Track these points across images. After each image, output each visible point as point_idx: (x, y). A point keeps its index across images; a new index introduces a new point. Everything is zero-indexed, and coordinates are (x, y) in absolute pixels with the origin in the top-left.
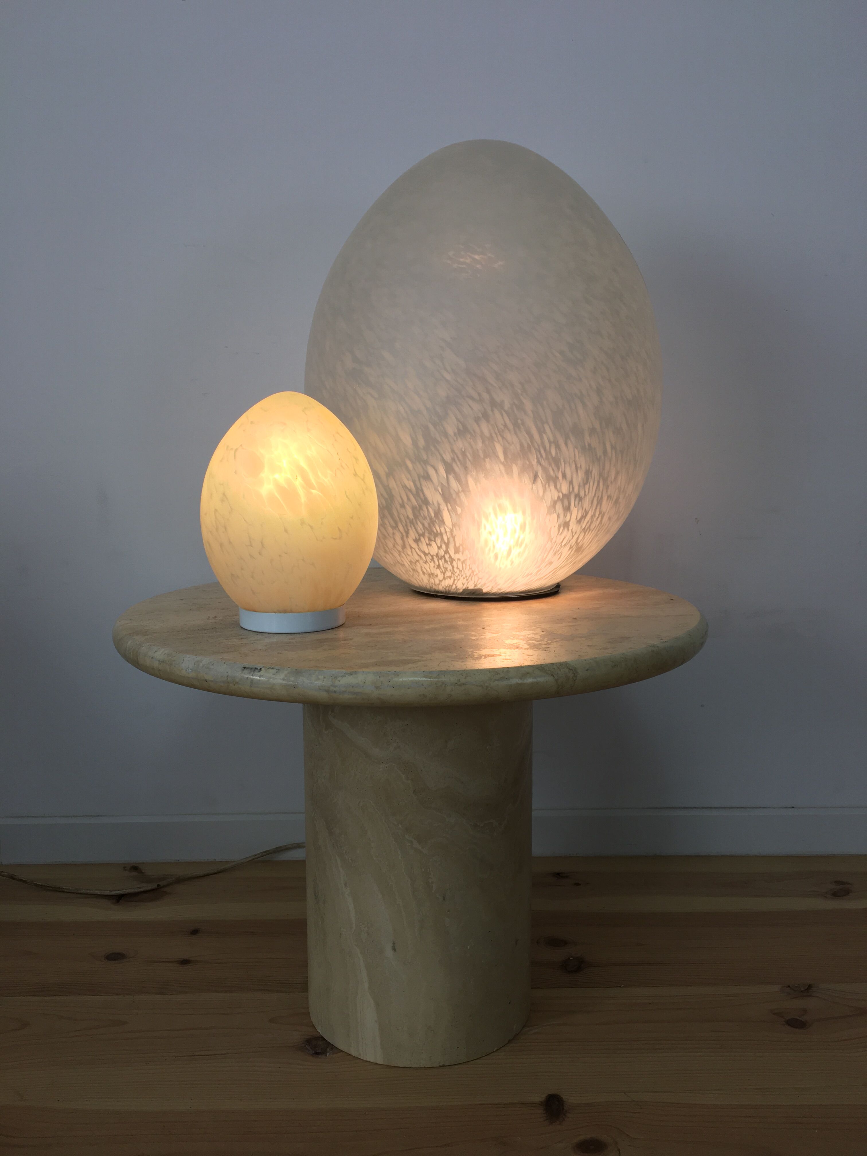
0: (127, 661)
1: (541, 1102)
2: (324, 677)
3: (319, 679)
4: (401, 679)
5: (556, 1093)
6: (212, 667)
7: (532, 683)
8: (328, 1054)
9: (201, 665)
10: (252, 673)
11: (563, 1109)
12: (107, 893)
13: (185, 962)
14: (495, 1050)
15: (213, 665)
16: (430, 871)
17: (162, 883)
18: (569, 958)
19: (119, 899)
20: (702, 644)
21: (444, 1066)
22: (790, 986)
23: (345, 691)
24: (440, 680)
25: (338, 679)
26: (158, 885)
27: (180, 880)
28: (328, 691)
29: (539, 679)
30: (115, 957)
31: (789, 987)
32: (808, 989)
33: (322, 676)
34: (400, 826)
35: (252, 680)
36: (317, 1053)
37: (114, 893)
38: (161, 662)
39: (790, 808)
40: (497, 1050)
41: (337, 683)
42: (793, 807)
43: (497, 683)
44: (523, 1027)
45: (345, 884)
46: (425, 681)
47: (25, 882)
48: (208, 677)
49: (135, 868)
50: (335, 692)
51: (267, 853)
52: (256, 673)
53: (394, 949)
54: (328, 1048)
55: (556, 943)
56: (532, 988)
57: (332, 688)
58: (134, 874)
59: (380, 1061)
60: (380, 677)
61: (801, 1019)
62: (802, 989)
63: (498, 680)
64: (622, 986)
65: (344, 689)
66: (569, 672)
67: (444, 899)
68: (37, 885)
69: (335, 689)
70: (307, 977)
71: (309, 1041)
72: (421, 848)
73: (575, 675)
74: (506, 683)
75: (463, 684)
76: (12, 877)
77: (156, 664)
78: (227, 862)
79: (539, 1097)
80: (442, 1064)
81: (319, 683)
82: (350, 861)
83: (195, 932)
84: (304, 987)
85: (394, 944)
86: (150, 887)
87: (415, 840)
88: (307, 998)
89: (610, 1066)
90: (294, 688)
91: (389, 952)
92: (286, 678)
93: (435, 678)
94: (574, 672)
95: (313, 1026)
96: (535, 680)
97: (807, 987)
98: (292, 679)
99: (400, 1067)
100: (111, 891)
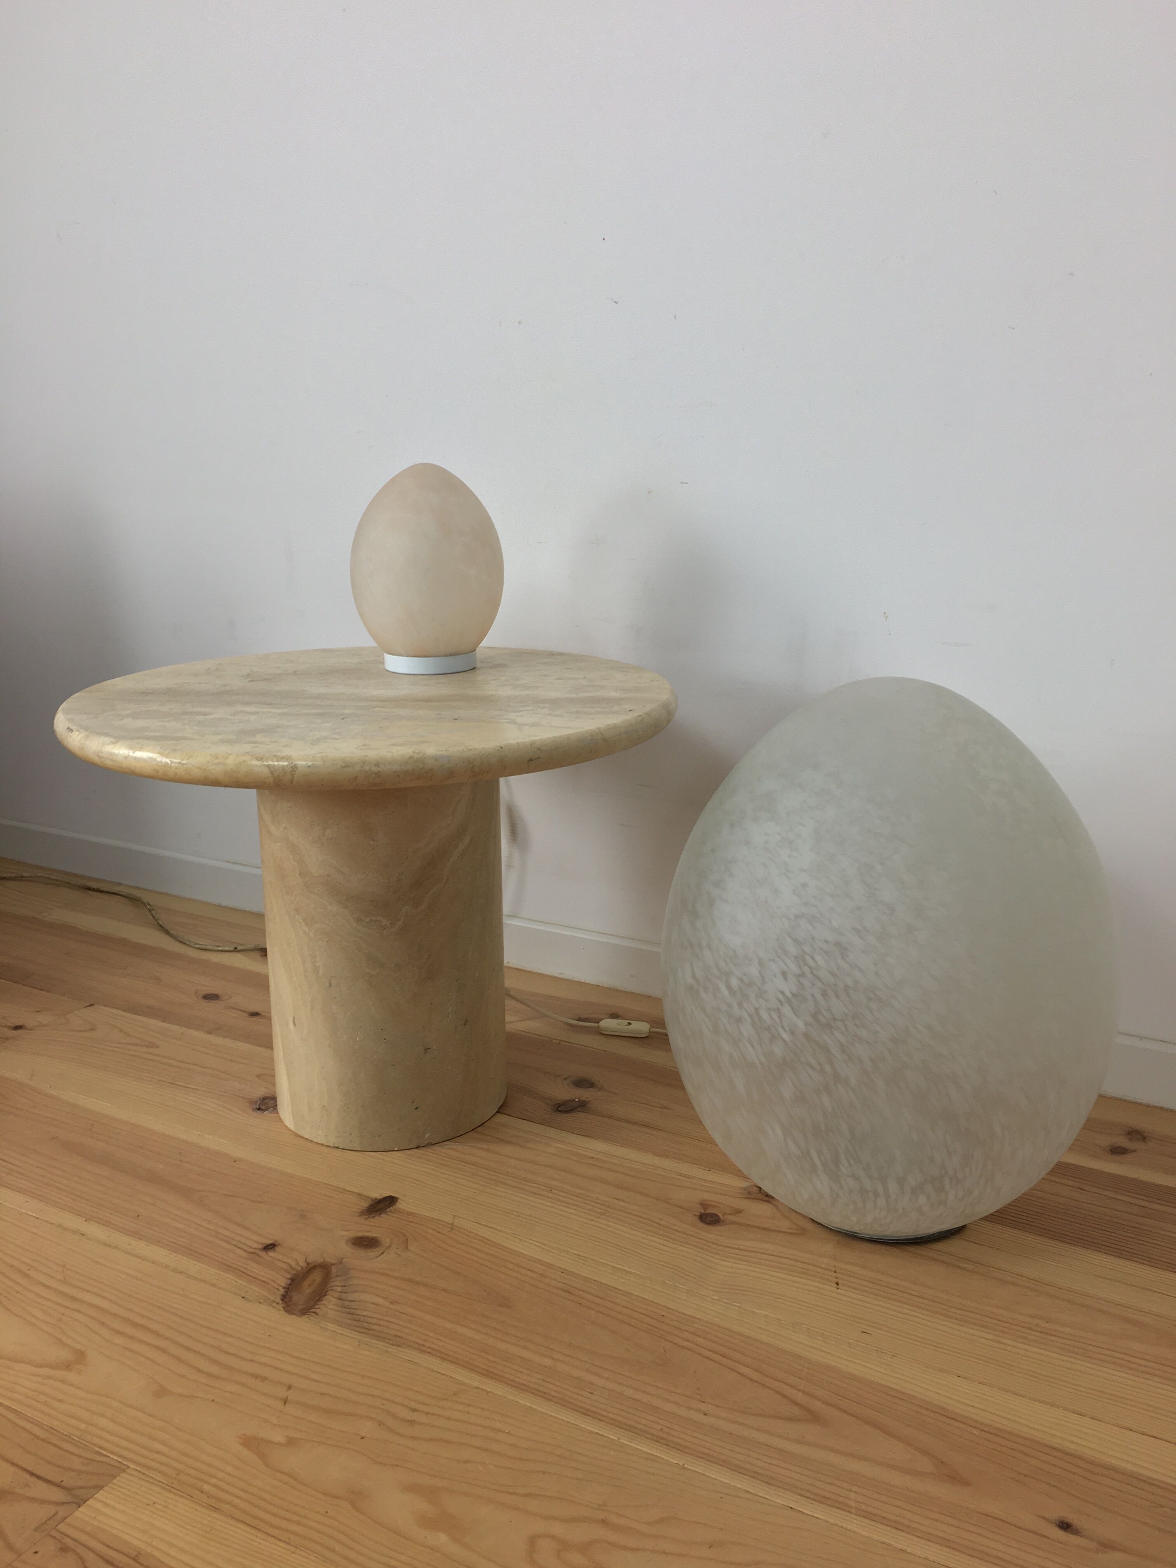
1: (376, 1199)
11: (386, 1209)
16: (316, 955)
18: (574, 1100)
30: (211, 997)
34: (292, 906)
67: (330, 986)
71: (267, 1098)
85: (294, 1019)
87: (303, 921)
91: (291, 1026)
99: (304, 1138)
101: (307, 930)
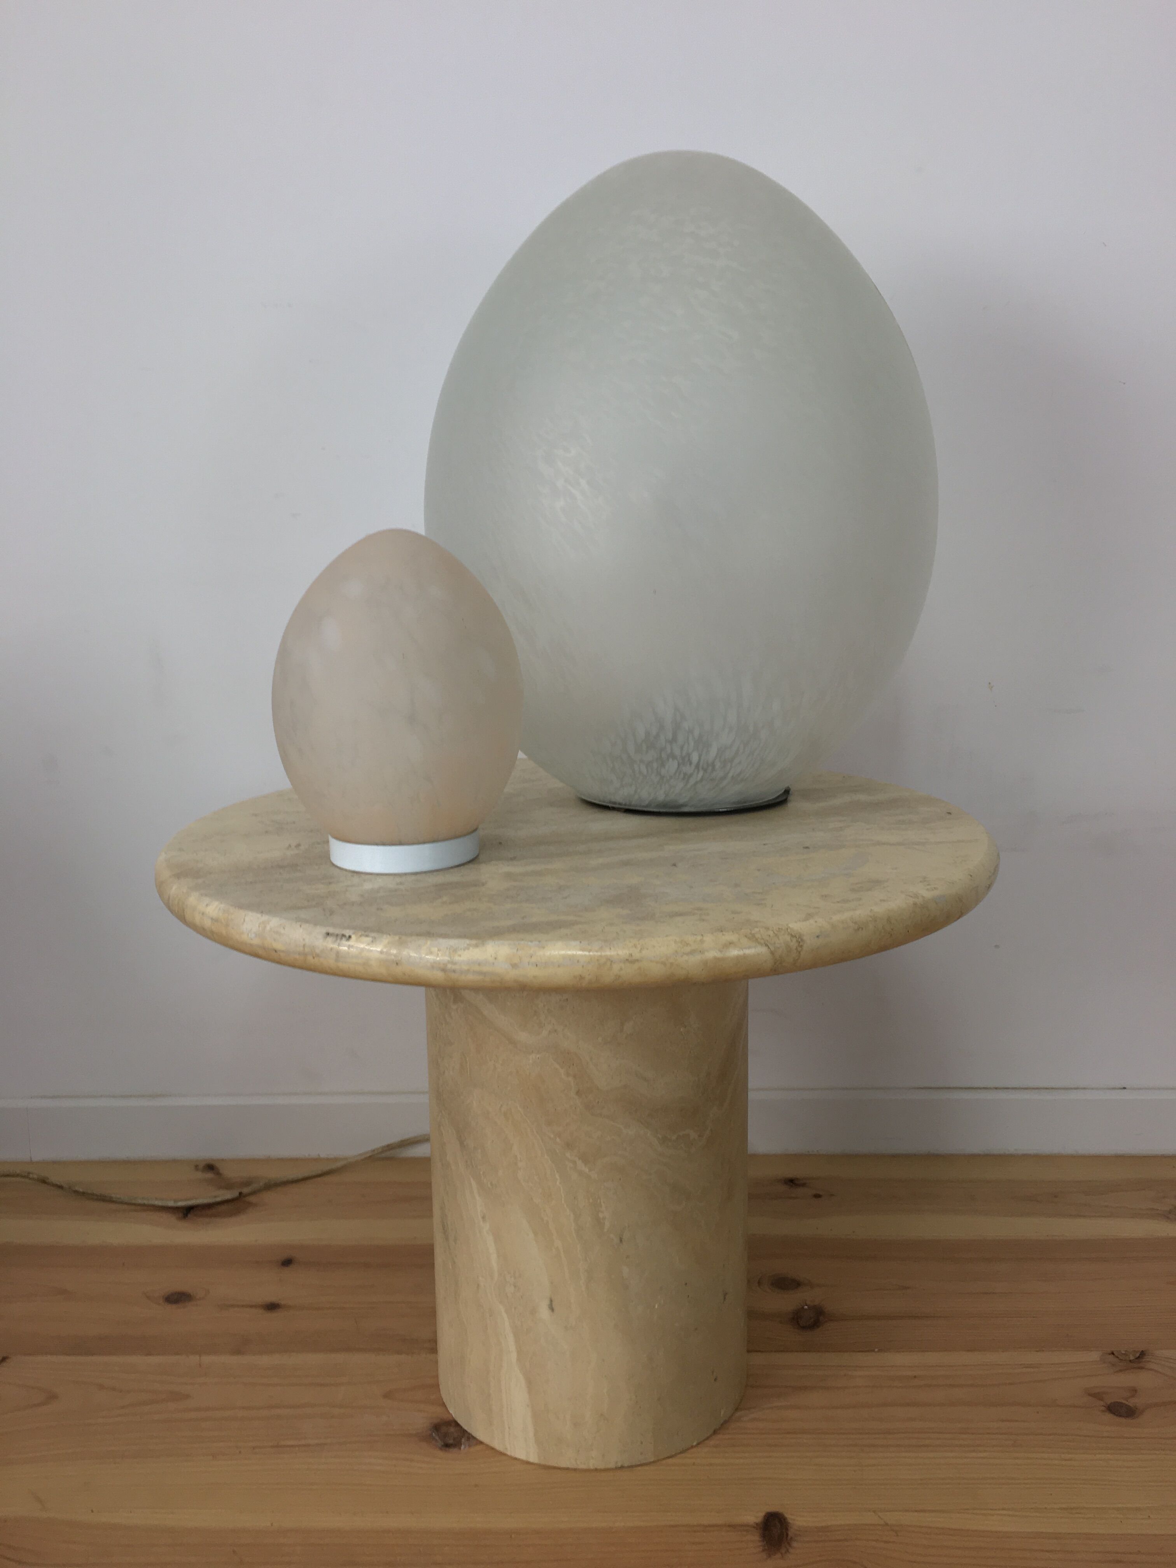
0: (172, 913)
1: (757, 1524)
2: (439, 950)
3: (431, 953)
4: (548, 953)
5: (777, 1510)
6: (282, 931)
7: (738, 958)
8: (463, 1447)
9: (268, 928)
10: (338, 941)
11: (787, 1535)
12: (171, 1204)
13: (272, 1307)
14: (695, 1444)
15: (284, 928)
16: (600, 1202)
17: (245, 1190)
18: (803, 1308)
19: (187, 1212)
20: (989, 887)
21: (622, 1467)
22: (1115, 1353)
23: (468, 970)
24: (603, 954)
25: (459, 953)
26: (240, 1194)
27: (271, 1186)
28: (444, 970)
29: (747, 952)
30: (177, 1298)
31: (1113, 1354)
32: (1139, 1357)
33: (436, 949)
34: (558, 1140)
35: (338, 953)
36: (447, 1446)
37: (180, 1204)
38: (215, 920)
39: (1121, 1089)
40: (698, 1444)
41: (457, 958)
42: (1125, 1088)
43: (686, 958)
44: (737, 1409)
45: (483, 1218)
46: (582, 956)
47: (60, 1187)
48: (278, 946)
49: (210, 1167)
50: (454, 971)
51: (390, 1147)
52: (344, 942)
53: (552, 1308)
54: (463, 1437)
55: (784, 1283)
56: (749, 1351)
57: (449, 966)
58: (210, 1175)
59: (533, 1458)
60: (517, 950)
61: (1127, 1403)
62: (1132, 1358)
63: (687, 954)
64: (876, 1350)
65: (465, 968)
66: (791, 941)
67: (621, 1241)
68: (76, 1192)
69: (454, 967)
70: (435, 1332)
71: (437, 1427)
72: (588, 1170)
73: (801, 944)
74: (698, 958)
75: (637, 960)
76: (44, 1181)
77: (207, 923)
78: (336, 1160)
79: (755, 1517)
80: (619, 1465)
81: (430, 957)
82: (489, 1186)
83: (287, 1262)
84: (432, 1346)
85: (551, 1301)
86: (228, 1195)
87: (579, 1159)
88: (436, 1362)
89: (855, 1471)
90: (397, 964)
91: (544, 1312)
92: (385, 950)
93: (597, 951)
94: (800, 940)
95: (444, 1405)
96: (741, 953)
97: (1138, 1355)
98: (394, 951)
99: (559, 1468)
100: (175, 1201)
101: (587, 1170)
